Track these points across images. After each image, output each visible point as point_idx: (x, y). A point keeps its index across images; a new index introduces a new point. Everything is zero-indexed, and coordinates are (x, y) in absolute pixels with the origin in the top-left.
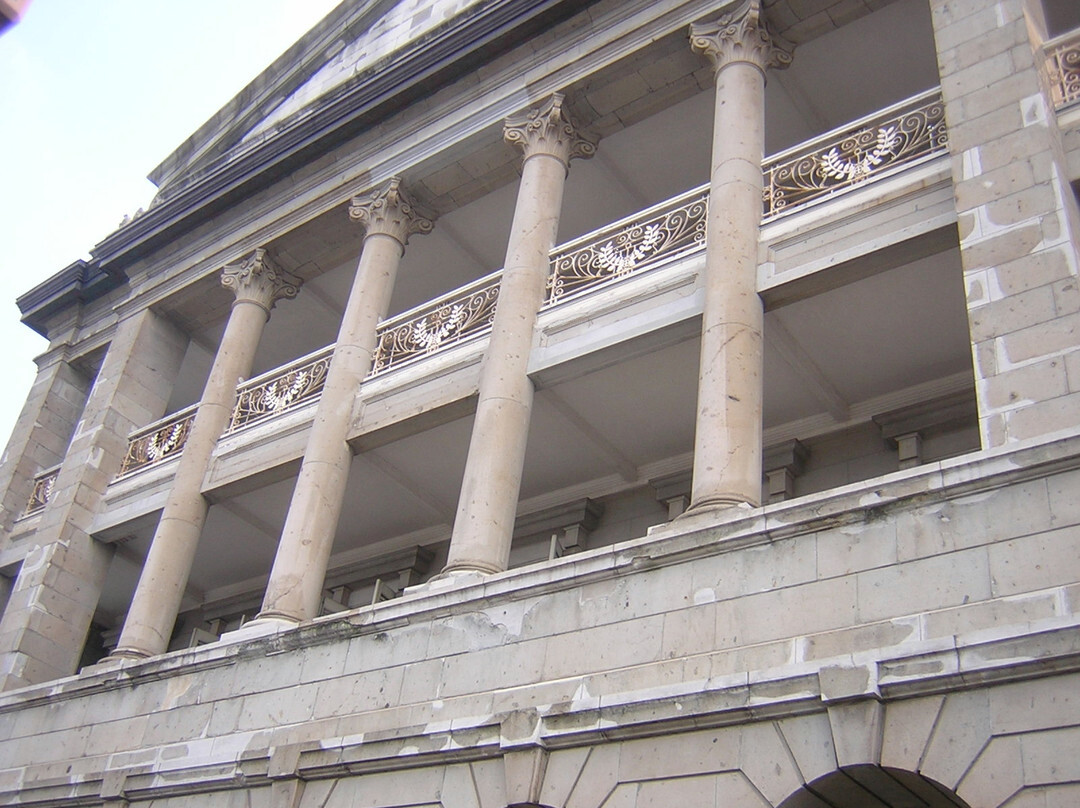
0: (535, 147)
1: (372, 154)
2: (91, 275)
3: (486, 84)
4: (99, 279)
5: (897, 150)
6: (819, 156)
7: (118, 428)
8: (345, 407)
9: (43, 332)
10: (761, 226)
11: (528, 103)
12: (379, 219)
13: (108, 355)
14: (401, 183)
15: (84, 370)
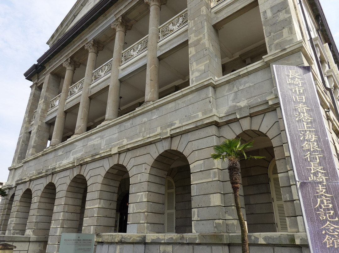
0: (118, 29)
1: (88, 34)
2: (38, 67)
3: (107, 15)
4: (39, 68)
5: (182, 22)
6: (169, 25)
7: (47, 99)
8: (87, 90)
9: (31, 81)
10: (158, 42)
11: (115, 19)
12: (91, 49)
13: (44, 84)
14: (94, 40)
15: (40, 88)
